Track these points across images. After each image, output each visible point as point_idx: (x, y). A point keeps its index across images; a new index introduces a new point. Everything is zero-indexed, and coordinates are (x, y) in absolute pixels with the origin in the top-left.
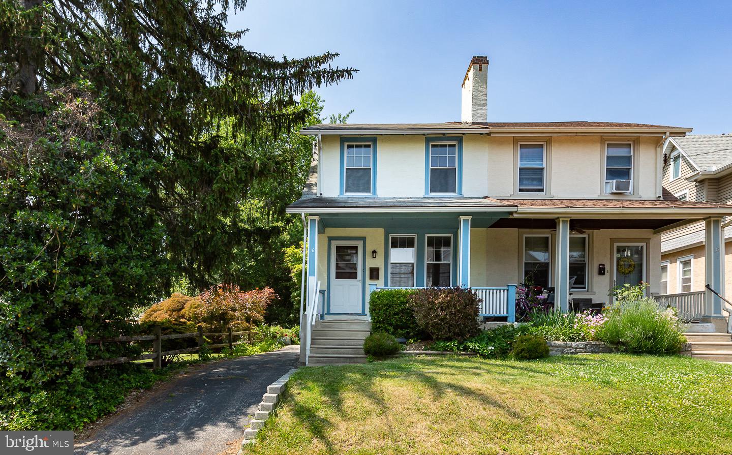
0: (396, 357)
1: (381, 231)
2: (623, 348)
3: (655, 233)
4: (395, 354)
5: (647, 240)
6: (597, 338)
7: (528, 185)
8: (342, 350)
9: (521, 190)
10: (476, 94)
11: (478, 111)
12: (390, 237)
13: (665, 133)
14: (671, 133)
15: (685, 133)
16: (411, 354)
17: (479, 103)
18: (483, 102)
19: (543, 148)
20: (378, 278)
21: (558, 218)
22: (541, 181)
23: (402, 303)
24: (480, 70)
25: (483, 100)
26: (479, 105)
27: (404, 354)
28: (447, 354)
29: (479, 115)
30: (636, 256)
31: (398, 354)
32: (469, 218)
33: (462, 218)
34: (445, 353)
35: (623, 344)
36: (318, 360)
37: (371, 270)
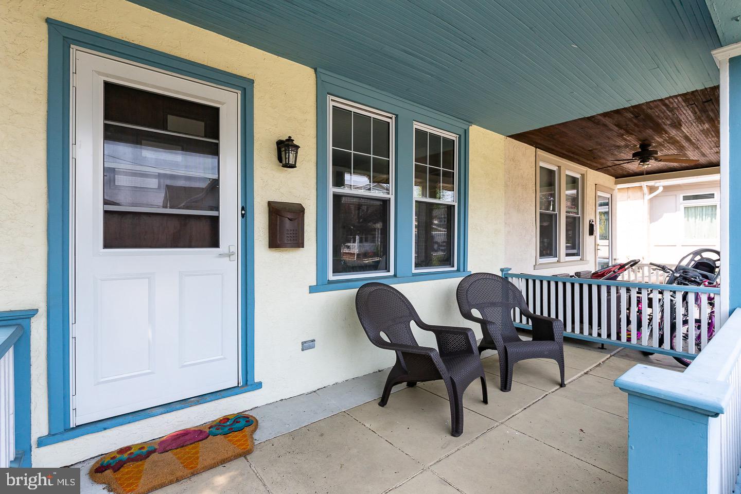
3: (615, 184)
20: (298, 243)
37: (276, 211)
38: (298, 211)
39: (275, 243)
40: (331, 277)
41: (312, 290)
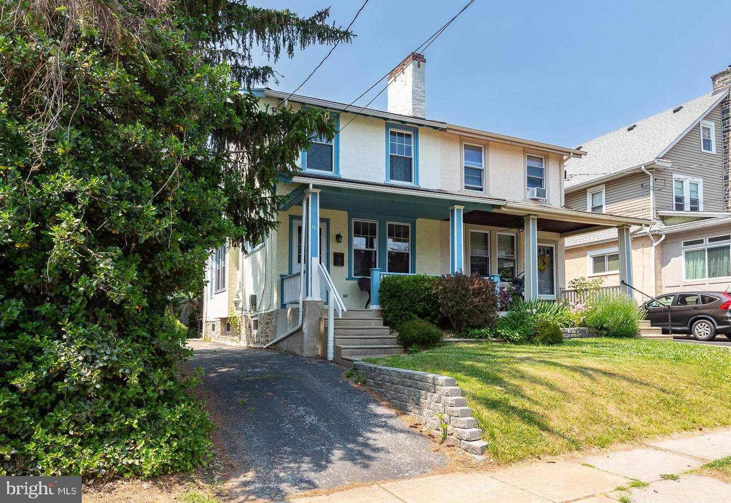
0: (440, 346)
1: (344, 215)
2: (605, 332)
3: (561, 237)
4: (437, 342)
5: (556, 242)
6: (583, 324)
7: (472, 184)
8: (369, 340)
9: (466, 187)
10: (416, 89)
11: (418, 106)
12: (353, 220)
13: (570, 153)
14: (574, 154)
15: (581, 155)
16: (451, 342)
17: (418, 98)
18: (422, 98)
19: (481, 151)
20: (342, 264)
21: (529, 215)
22: (480, 181)
23: (427, 289)
24: (419, 67)
25: (421, 96)
26: (419, 100)
27: (446, 342)
28: (482, 341)
29: (418, 110)
30: (548, 255)
31: (440, 342)
32: (462, 208)
33: (456, 207)
34: (480, 340)
35: (606, 329)
36: (352, 352)
37: (336, 255)
38: (342, 255)
39: (335, 264)
40: (353, 276)
41: (347, 279)
